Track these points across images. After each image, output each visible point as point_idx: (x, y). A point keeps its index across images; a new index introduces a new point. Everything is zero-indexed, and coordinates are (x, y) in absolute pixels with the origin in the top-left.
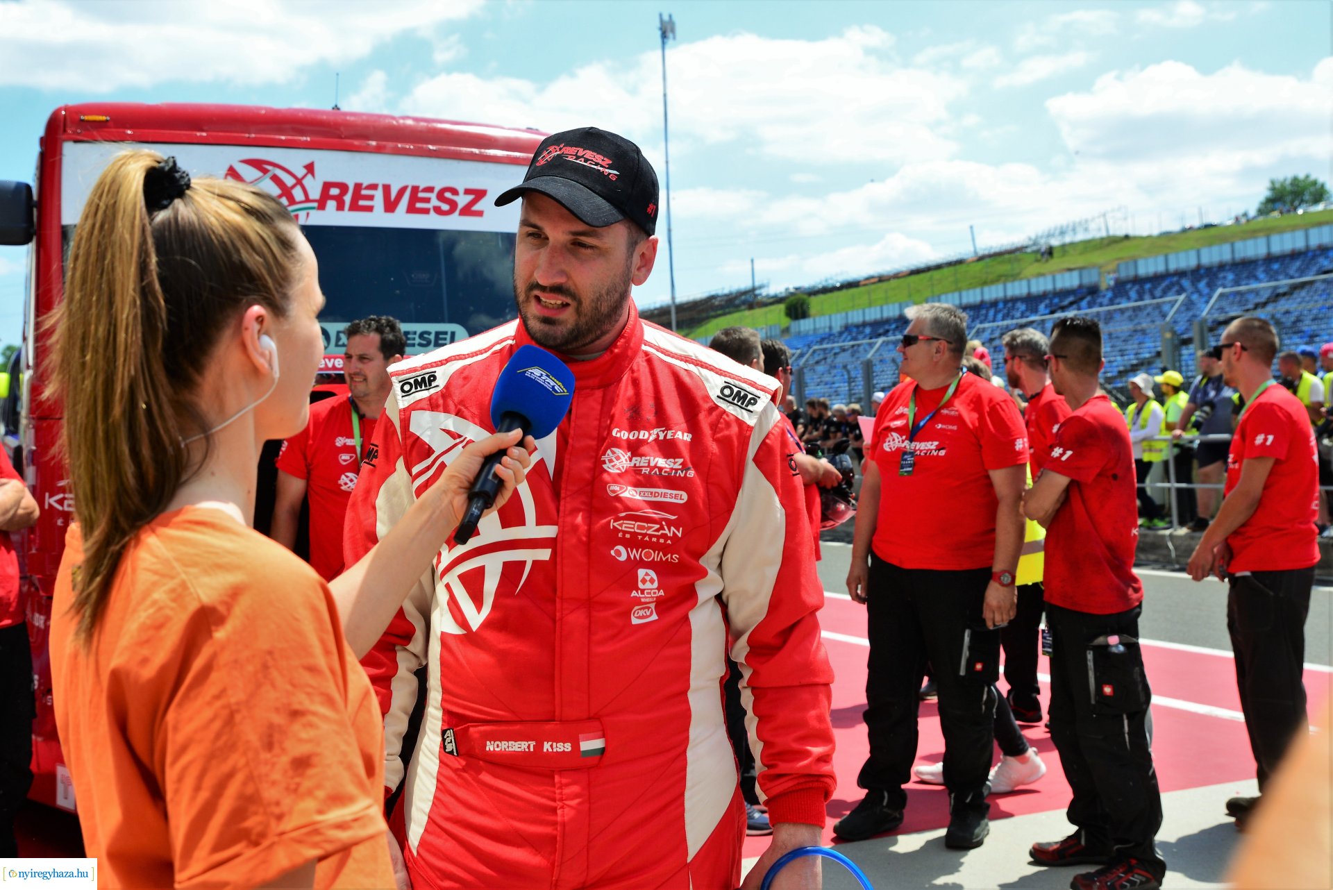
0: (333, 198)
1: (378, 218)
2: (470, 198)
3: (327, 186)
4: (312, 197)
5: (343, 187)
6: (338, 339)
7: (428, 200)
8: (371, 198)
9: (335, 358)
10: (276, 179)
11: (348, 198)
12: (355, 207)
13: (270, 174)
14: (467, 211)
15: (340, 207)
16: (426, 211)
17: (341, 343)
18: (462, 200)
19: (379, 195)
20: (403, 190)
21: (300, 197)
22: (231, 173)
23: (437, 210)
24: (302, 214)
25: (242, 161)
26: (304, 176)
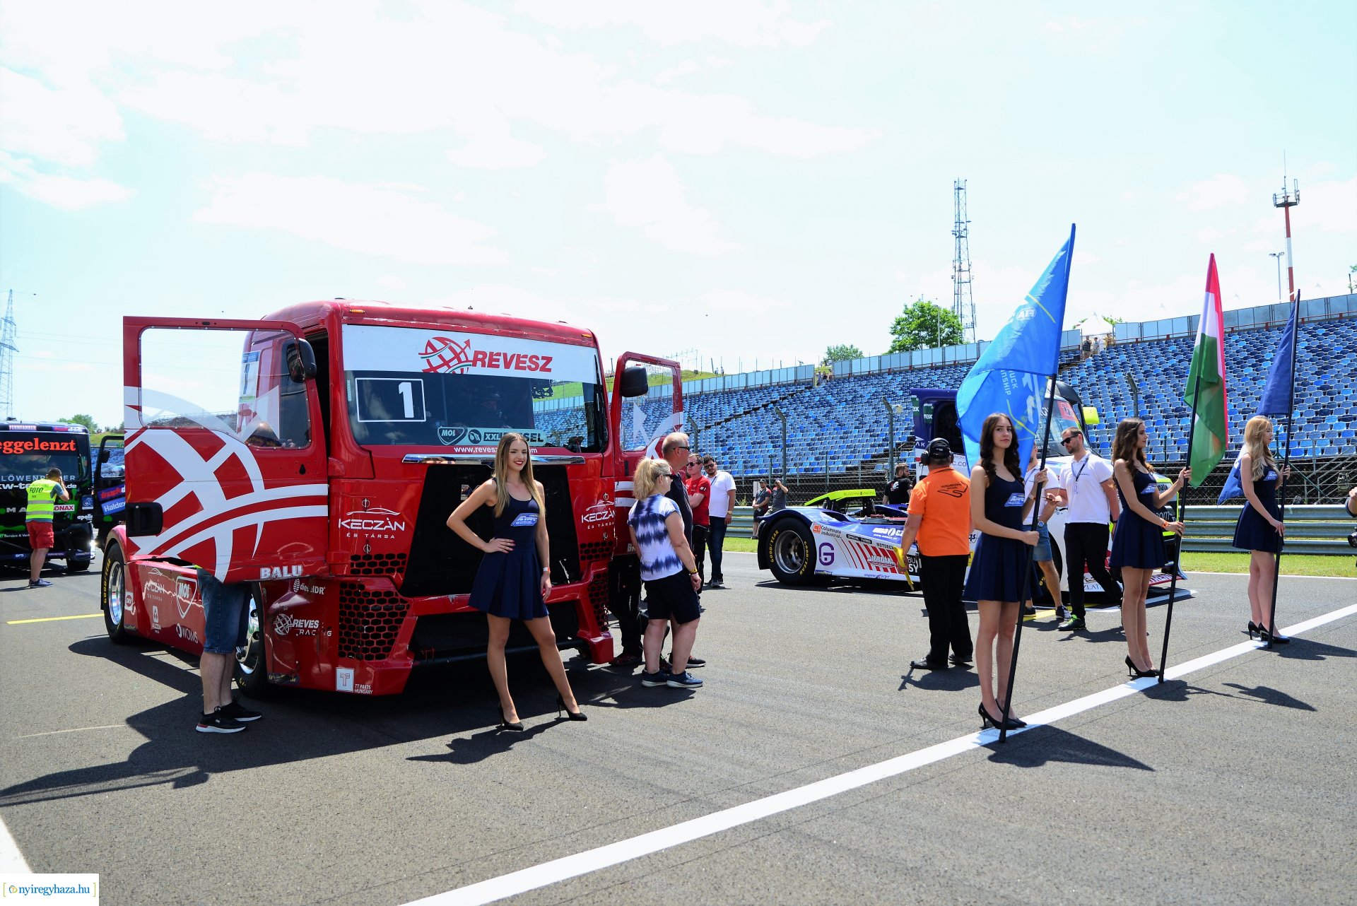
0: (480, 360)
1: (501, 372)
2: (545, 361)
3: (477, 353)
4: (469, 359)
5: (484, 354)
6: (485, 437)
7: (525, 362)
8: (498, 360)
10: (451, 348)
11: (487, 360)
12: (490, 365)
13: (448, 346)
14: (544, 369)
15: (483, 365)
16: (524, 368)
17: (486, 439)
18: (541, 363)
19: (501, 358)
20: (513, 357)
21: (463, 358)
22: (429, 344)
23: (530, 368)
24: (465, 368)
25: (435, 338)
26: (465, 348)
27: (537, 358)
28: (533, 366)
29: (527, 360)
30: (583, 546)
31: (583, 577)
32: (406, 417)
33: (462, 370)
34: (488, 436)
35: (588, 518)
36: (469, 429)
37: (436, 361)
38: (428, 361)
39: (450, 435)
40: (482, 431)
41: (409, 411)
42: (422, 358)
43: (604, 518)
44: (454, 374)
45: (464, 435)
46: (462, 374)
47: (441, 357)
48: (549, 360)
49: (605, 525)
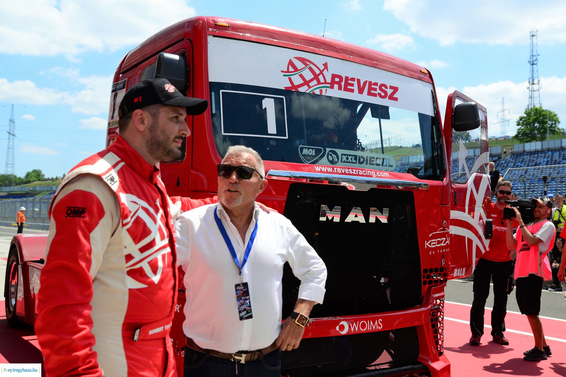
0: (337, 83)
1: (355, 96)
2: (392, 90)
3: (334, 76)
4: (327, 81)
5: (340, 77)
7: (375, 90)
8: (352, 85)
9: (345, 168)
10: (311, 69)
11: (343, 84)
12: (346, 89)
13: (308, 67)
14: (391, 97)
15: (340, 88)
16: (375, 95)
17: (343, 160)
18: (390, 91)
19: (355, 83)
20: (365, 83)
21: (322, 80)
22: (291, 63)
23: (380, 95)
24: (324, 90)
25: (295, 58)
26: (324, 70)
27: (386, 87)
28: (383, 94)
29: (377, 87)
30: (425, 271)
31: (424, 302)
32: (269, 132)
33: (321, 91)
34: (344, 158)
35: (430, 244)
36: (328, 150)
37: (297, 80)
38: (290, 79)
39: (310, 154)
40: (339, 152)
41: (272, 128)
42: (284, 75)
43: (442, 244)
44: (314, 93)
45: (322, 156)
46: (321, 95)
47: (301, 76)
48: (395, 89)
49: (443, 251)
